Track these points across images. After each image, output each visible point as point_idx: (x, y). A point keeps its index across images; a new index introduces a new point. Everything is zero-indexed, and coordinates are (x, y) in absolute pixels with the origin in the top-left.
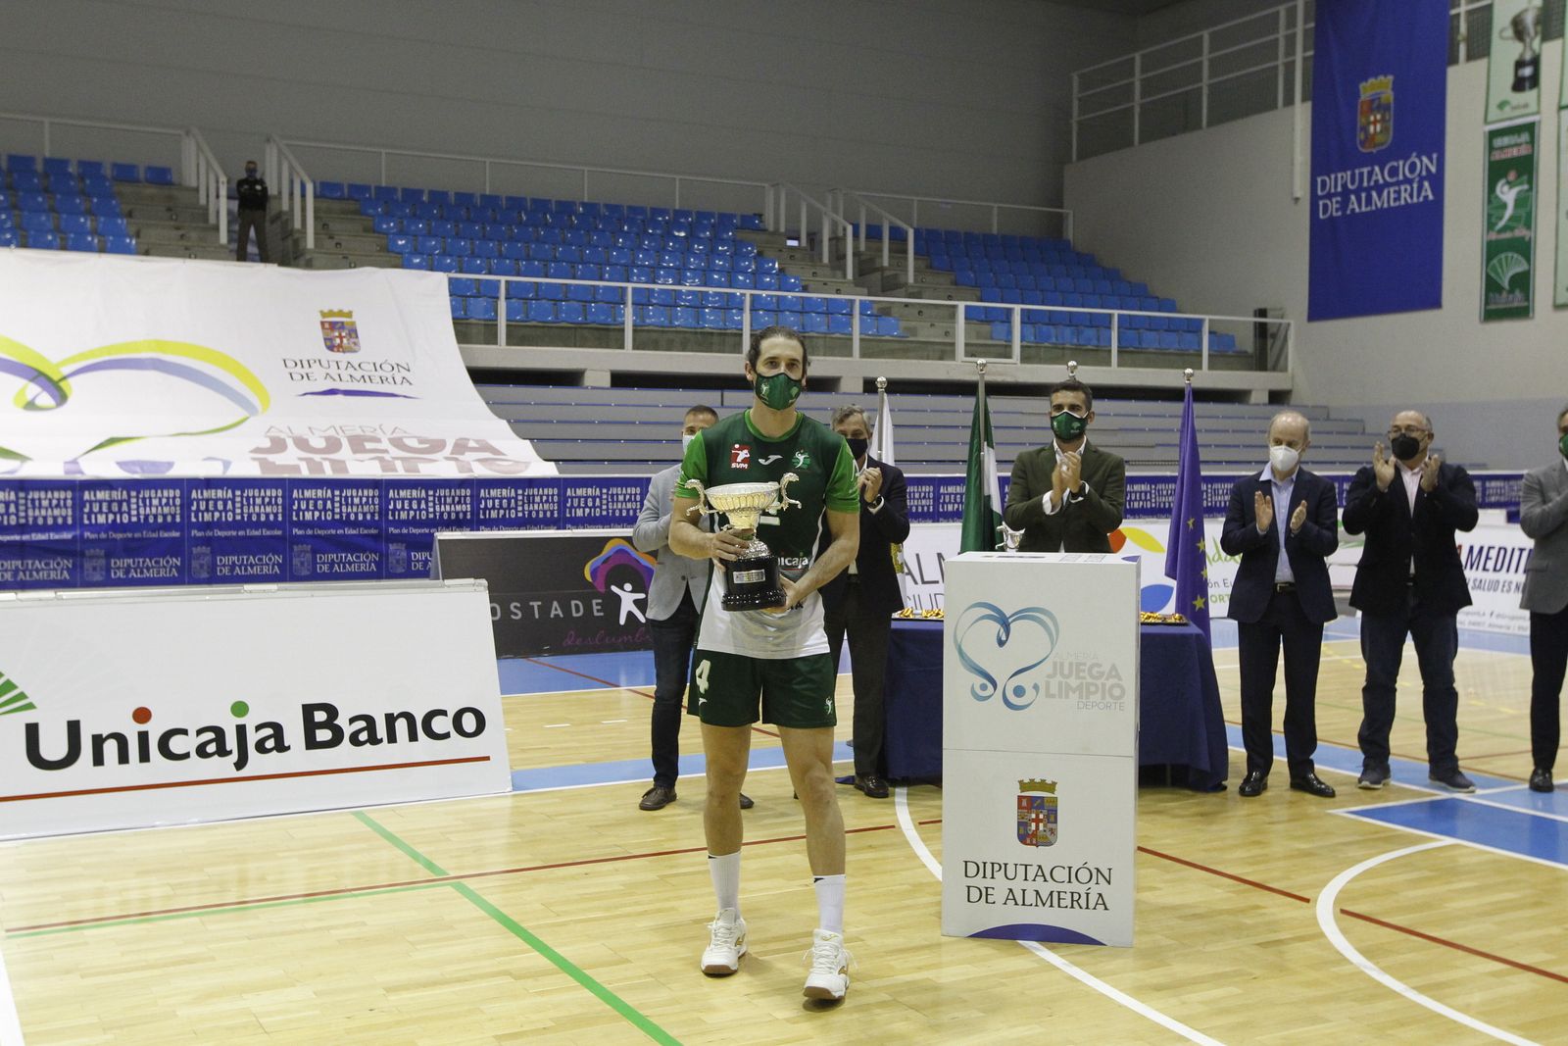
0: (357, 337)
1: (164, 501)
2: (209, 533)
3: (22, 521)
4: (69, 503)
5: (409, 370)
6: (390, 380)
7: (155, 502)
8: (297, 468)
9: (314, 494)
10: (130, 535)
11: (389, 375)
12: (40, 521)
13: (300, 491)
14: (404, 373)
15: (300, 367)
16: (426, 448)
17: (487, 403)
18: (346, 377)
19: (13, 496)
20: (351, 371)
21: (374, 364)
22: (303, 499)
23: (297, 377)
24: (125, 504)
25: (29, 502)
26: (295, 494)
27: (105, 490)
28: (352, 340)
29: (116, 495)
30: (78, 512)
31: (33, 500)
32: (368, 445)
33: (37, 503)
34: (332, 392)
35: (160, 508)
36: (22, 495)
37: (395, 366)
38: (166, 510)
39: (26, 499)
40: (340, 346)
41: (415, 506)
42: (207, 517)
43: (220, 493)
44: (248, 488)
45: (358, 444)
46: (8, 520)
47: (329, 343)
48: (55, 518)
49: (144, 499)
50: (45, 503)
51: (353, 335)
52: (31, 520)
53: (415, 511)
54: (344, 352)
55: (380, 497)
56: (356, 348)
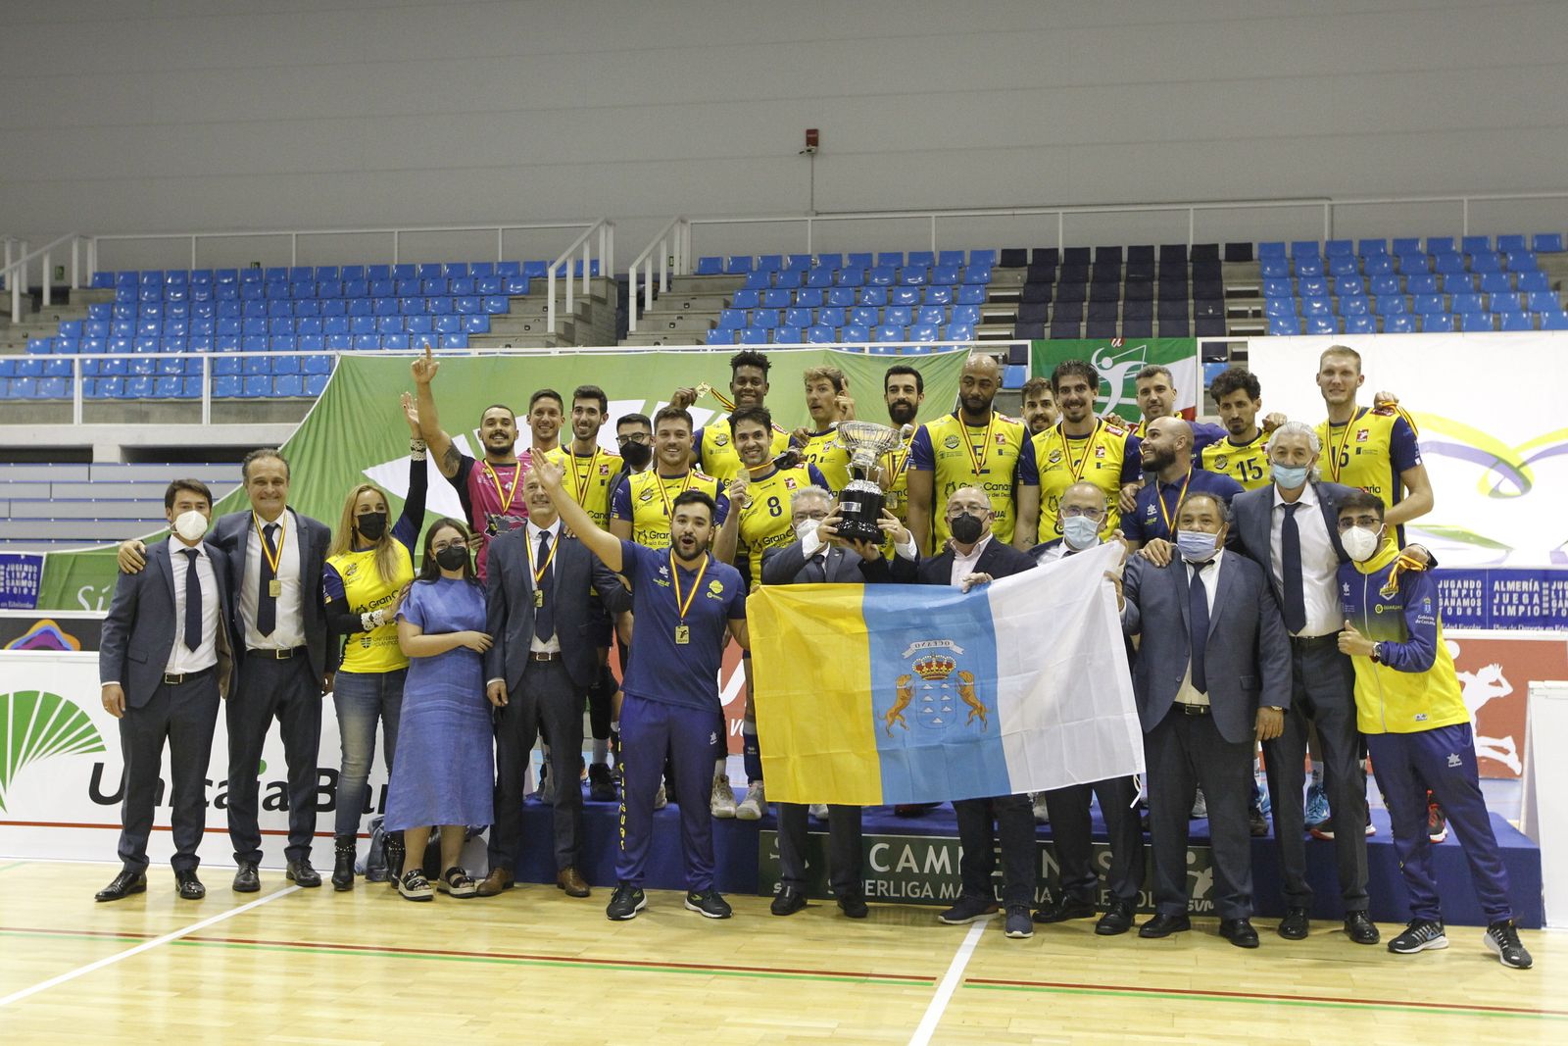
25: (1553, 593)
31: (1557, 591)
33: (1561, 593)
46: (1532, 611)
52: (1554, 611)
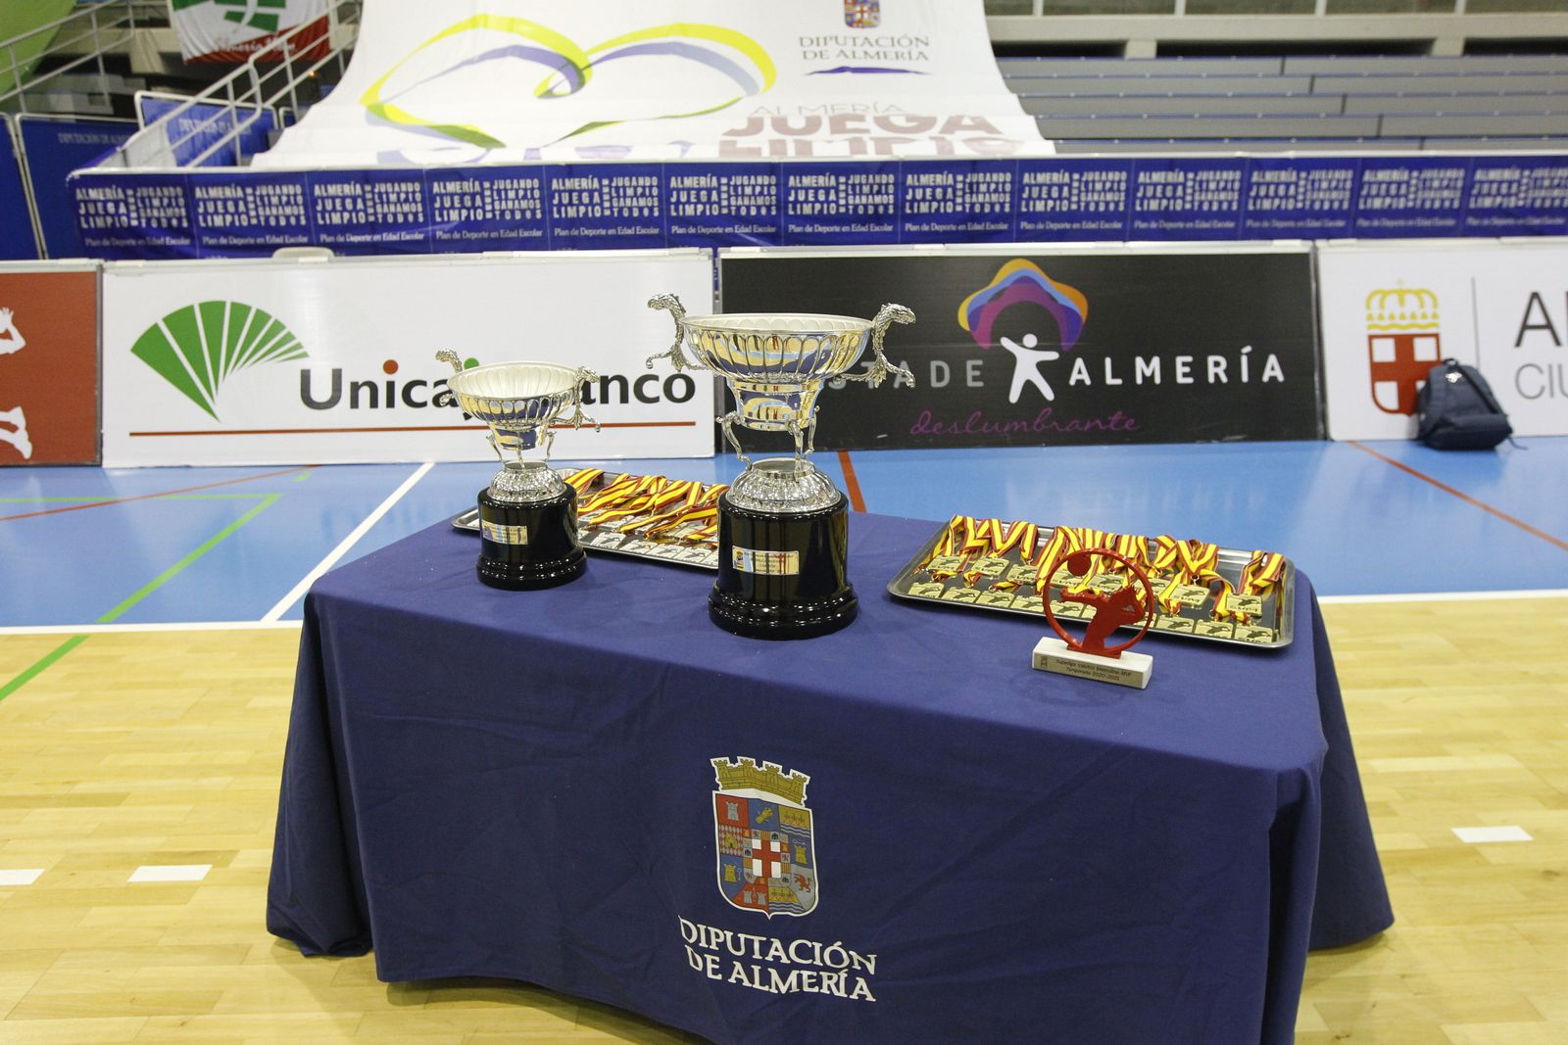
0: (878, 11)
1: (521, 193)
2: (575, 232)
3: (372, 219)
4: (418, 197)
5: (927, 44)
6: (906, 56)
7: (512, 194)
8: (758, 151)
9: (696, 182)
10: (485, 235)
11: (905, 51)
12: (390, 219)
13: (679, 179)
14: (922, 48)
15: (814, 45)
16: (912, 127)
17: (1004, 78)
18: (859, 53)
19: (359, 191)
20: (867, 47)
21: (893, 39)
22: (683, 189)
23: (810, 55)
24: (478, 198)
26: (673, 183)
27: (455, 180)
28: (873, 14)
29: (467, 186)
30: (428, 207)
32: (850, 125)
34: (841, 70)
35: (516, 202)
36: (368, 188)
37: (914, 41)
38: (524, 204)
39: (373, 192)
40: (860, 21)
41: (822, 197)
42: (572, 212)
43: (585, 183)
44: (618, 176)
45: (838, 125)
47: (849, 19)
48: (405, 215)
49: (499, 191)
50: (393, 197)
51: (875, 9)
53: (822, 203)
54: (863, 27)
55: (777, 185)
56: (875, 22)
